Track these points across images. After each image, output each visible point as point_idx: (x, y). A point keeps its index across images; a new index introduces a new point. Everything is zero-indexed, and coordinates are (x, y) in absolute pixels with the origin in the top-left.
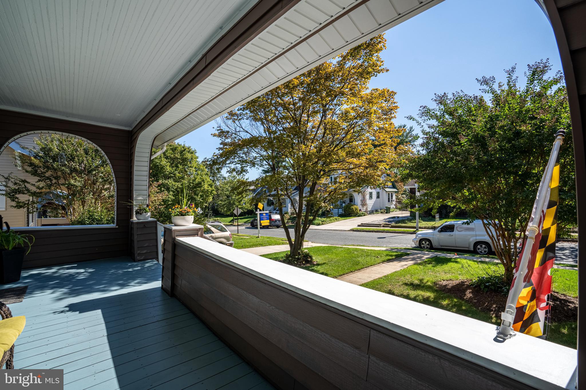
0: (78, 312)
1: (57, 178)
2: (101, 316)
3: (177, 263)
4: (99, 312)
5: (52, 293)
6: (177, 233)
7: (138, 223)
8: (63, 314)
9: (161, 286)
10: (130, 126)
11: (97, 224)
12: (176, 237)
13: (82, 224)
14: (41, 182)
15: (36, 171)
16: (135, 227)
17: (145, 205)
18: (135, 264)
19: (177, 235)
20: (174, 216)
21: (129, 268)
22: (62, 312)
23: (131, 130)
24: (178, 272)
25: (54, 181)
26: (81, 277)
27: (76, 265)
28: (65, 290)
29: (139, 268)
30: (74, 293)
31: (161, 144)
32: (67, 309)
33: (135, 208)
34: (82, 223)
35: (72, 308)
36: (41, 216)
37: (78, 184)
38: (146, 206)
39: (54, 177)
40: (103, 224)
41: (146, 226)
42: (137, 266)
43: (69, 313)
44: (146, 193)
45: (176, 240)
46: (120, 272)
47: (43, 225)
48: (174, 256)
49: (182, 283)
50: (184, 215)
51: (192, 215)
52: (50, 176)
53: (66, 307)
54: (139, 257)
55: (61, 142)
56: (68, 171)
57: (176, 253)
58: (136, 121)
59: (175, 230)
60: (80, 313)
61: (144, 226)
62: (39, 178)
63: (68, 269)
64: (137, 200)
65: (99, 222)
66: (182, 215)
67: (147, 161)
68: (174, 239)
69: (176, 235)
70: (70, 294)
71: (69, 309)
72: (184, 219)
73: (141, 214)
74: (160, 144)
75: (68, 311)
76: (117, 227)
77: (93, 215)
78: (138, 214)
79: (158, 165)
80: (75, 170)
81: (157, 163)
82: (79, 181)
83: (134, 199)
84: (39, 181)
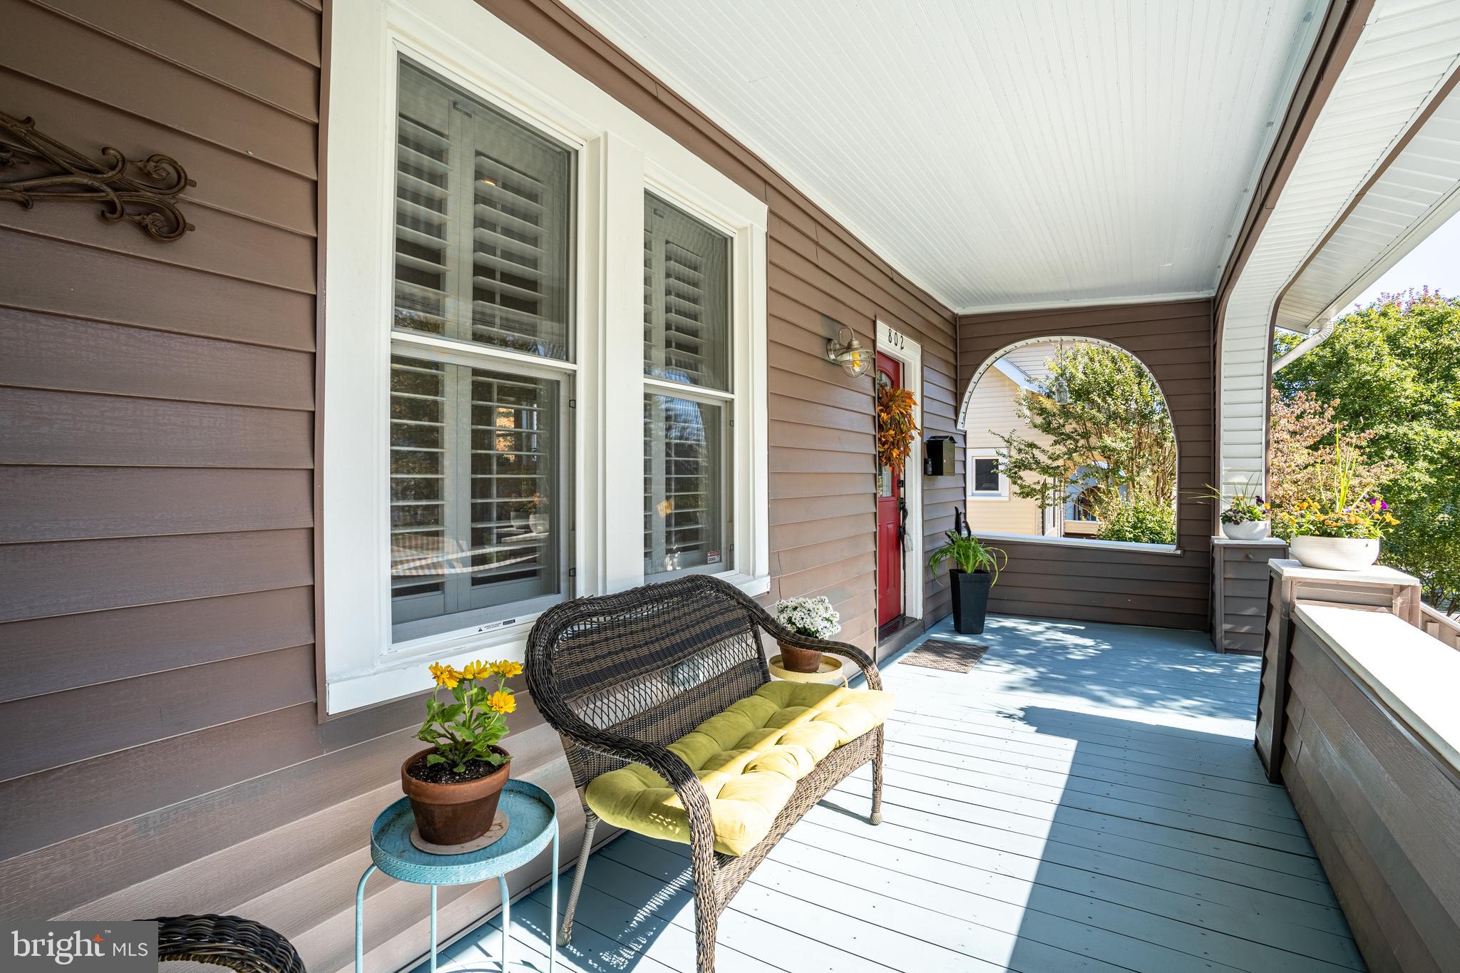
0: (1035, 728)
1: (1086, 435)
2: (1069, 756)
3: (1294, 682)
4: (1071, 744)
5: (1008, 672)
6: (1298, 591)
7: (1226, 548)
8: (1009, 720)
9: (1253, 739)
10: (1209, 286)
11: (1153, 541)
12: (1296, 602)
13: (1119, 539)
14: (1058, 446)
15: (1049, 423)
16: (1218, 556)
17: (1251, 498)
18: (1216, 656)
19: (1302, 595)
20: (1297, 535)
21: (1190, 663)
22: (1010, 716)
23: (1214, 295)
24: (1294, 712)
25: (1082, 442)
26: (1077, 655)
27: (1083, 628)
28: (1032, 673)
29: (1217, 670)
30: (1041, 684)
31: (1314, 315)
32: (1021, 714)
33: (1224, 507)
34: (1118, 535)
35: (1032, 716)
36: (1079, 515)
37: (1120, 445)
38: (1254, 501)
39: (1079, 435)
40: (1163, 542)
41: (1249, 558)
42: (1214, 663)
43: (1020, 725)
44: (1260, 464)
45: (1296, 610)
46: (1165, 667)
47: (1067, 535)
48: (1287, 663)
49: (1301, 749)
50: (1330, 535)
51: (1370, 535)
52: (1072, 432)
53: (1022, 709)
54: (1227, 641)
55: (1092, 360)
56: (1101, 417)
57: (1294, 651)
58: (1219, 267)
59: (1292, 580)
60: (1037, 731)
61: (1247, 556)
62: (1055, 438)
63: (1065, 631)
64: (1229, 484)
65: (1156, 537)
66: (1326, 534)
67: (1260, 372)
68: (1289, 608)
69: (1295, 595)
70: (1032, 685)
71: (1024, 716)
72: (1333, 546)
73: (1237, 523)
74: (1311, 318)
75: (1020, 719)
76: (1179, 552)
77: (1144, 519)
78: (1227, 523)
79: (1368, 381)
80: (1113, 416)
81: (1365, 374)
82: (1122, 440)
83: (1222, 480)
84: (1056, 442)
